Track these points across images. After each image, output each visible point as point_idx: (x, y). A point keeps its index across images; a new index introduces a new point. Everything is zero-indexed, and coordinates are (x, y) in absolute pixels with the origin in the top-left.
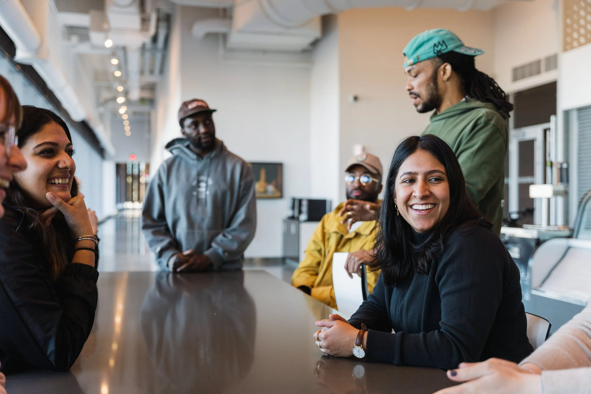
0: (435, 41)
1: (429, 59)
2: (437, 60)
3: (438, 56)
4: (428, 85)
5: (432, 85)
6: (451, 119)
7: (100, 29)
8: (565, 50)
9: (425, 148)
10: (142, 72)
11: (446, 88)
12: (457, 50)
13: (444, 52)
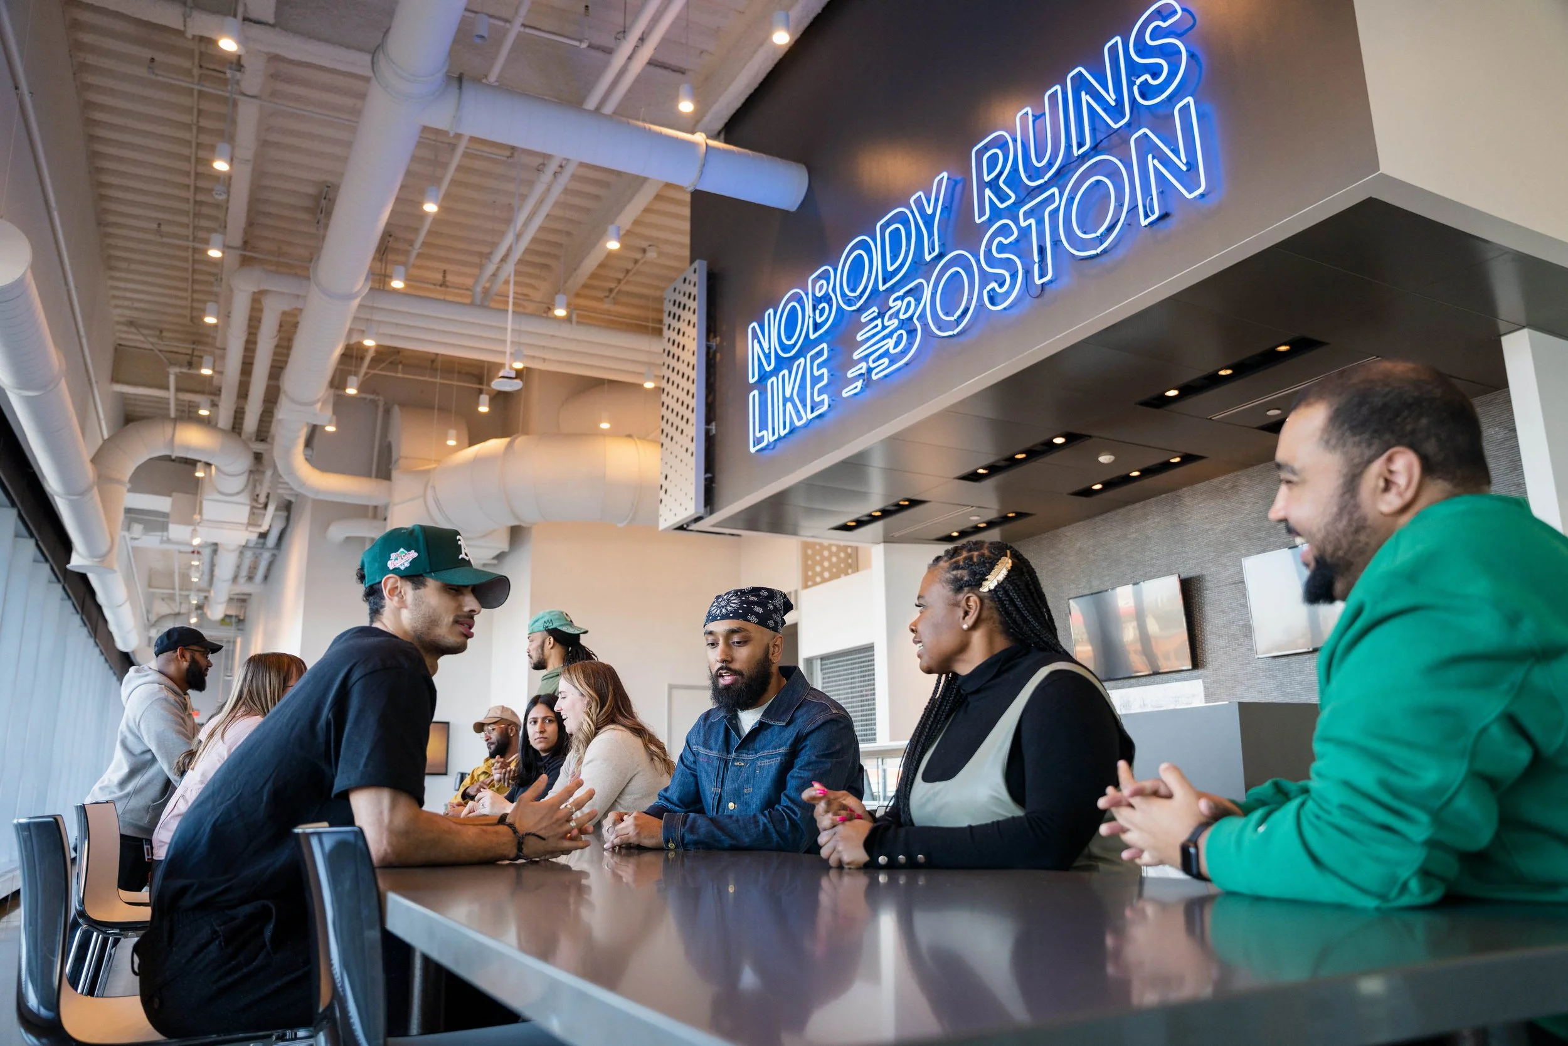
0: (545, 619)
1: (540, 631)
2: (545, 633)
3: (546, 631)
4: (537, 650)
5: (540, 650)
6: (551, 680)
7: (187, 521)
8: (806, 587)
9: (543, 703)
10: (235, 579)
11: (550, 655)
12: (560, 628)
13: (550, 628)
